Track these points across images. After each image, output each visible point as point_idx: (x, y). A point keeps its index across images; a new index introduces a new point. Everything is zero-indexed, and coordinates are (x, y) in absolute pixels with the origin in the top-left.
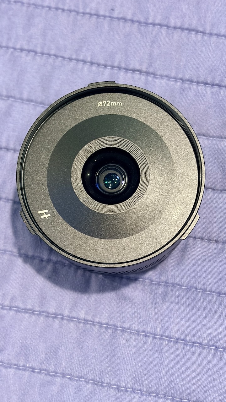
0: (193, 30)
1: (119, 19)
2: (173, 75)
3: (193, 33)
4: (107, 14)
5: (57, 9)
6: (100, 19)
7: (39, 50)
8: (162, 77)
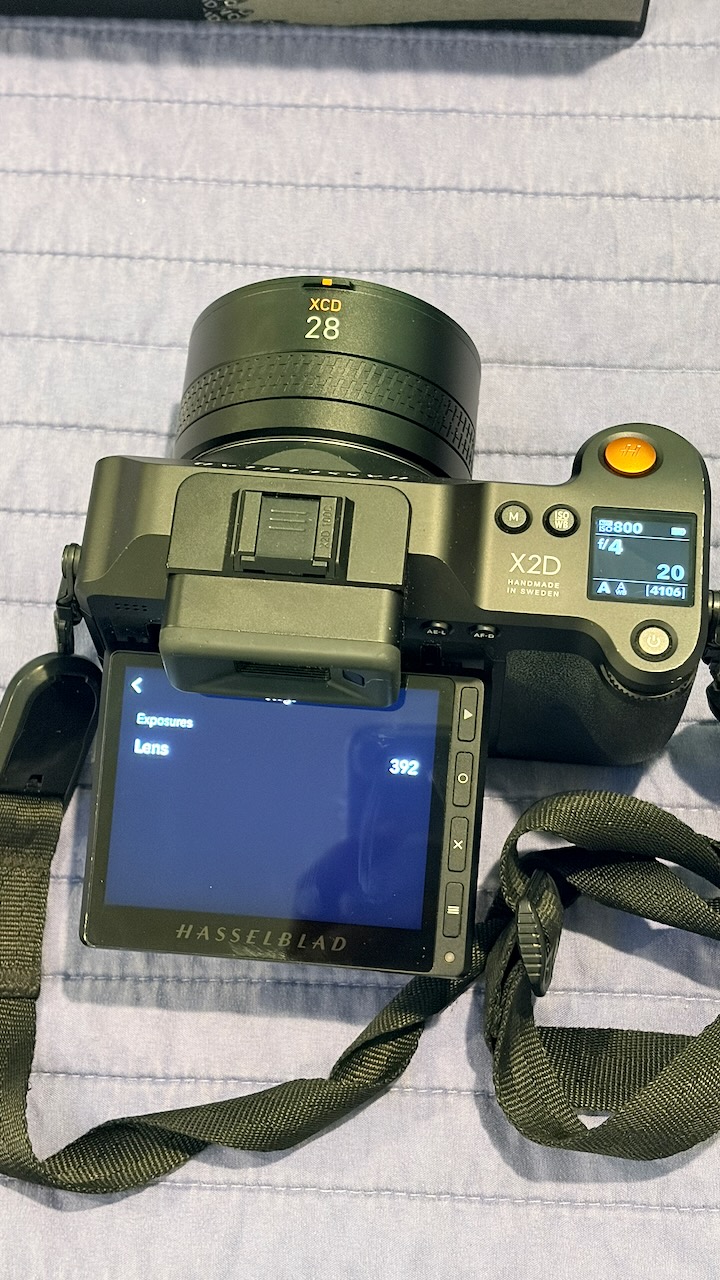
0: (505, 190)
1: (370, 188)
2: (481, 270)
3: (506, 195)
4: (350, 182)
5: (258, 183)
6: (338, 191)
7: (238, 258)
8: (462, 274)
